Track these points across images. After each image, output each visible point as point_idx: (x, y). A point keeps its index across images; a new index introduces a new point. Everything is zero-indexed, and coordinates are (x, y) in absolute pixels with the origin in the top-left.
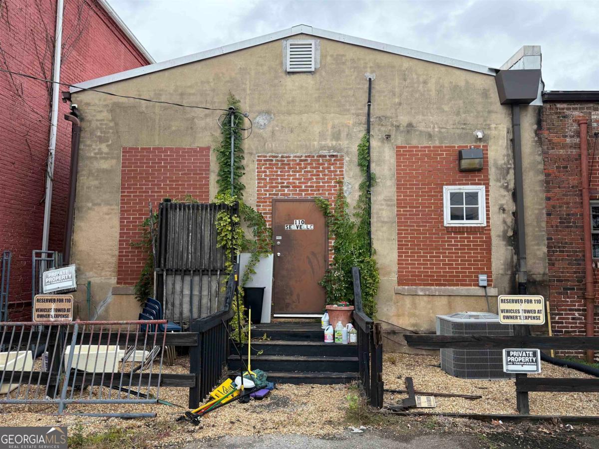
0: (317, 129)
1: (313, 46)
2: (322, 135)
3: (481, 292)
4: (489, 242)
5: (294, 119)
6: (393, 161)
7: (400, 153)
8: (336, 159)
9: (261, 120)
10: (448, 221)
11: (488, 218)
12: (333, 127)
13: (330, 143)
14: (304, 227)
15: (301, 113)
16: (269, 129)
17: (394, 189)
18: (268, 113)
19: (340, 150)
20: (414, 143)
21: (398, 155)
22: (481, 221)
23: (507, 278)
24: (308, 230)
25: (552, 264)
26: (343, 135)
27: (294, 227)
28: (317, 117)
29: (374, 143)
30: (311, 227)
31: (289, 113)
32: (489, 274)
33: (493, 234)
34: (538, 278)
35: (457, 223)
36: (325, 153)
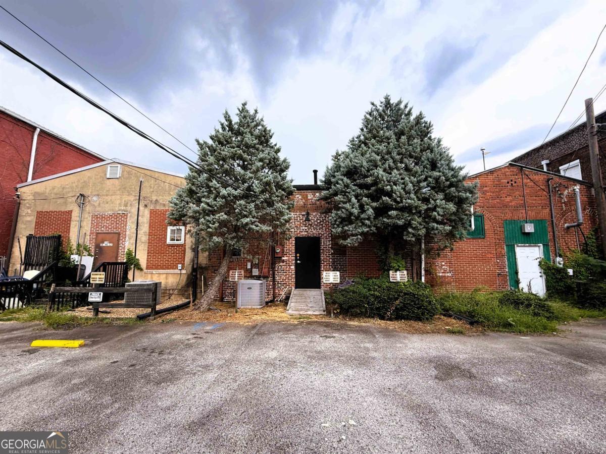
0: (118, 202)
1: (119, 167)
2: (120, 205)
3: (179, 272)
4: (185, 251)
5: (109, 198)
6: (149, 216)
7: (152, 212)
8: (125, 215)
9: (95, 198)
10: (168, 241)
11: (185, 240)
12: (125, 201)
13: (122, 208)
14: (109, 245)
15: (112, 195)
16: (98, 202)
17: (148, 228)
18: (98, 195)
19: (127, 211)
20: (158, 208)
21: (151, 213)
22: (182, 242)
23: (191, 266)
24: (110, 246)
25: (210, 260)
26: (129, 205)
27: (104, 245)
28: (118, 197)
29: (141, 208)
30: (111, 245)
31: (107, 195)
32: (183, 265)
33: (187, 247)
34: (204, 266)
35: (172, 242)
36: (120, 212)
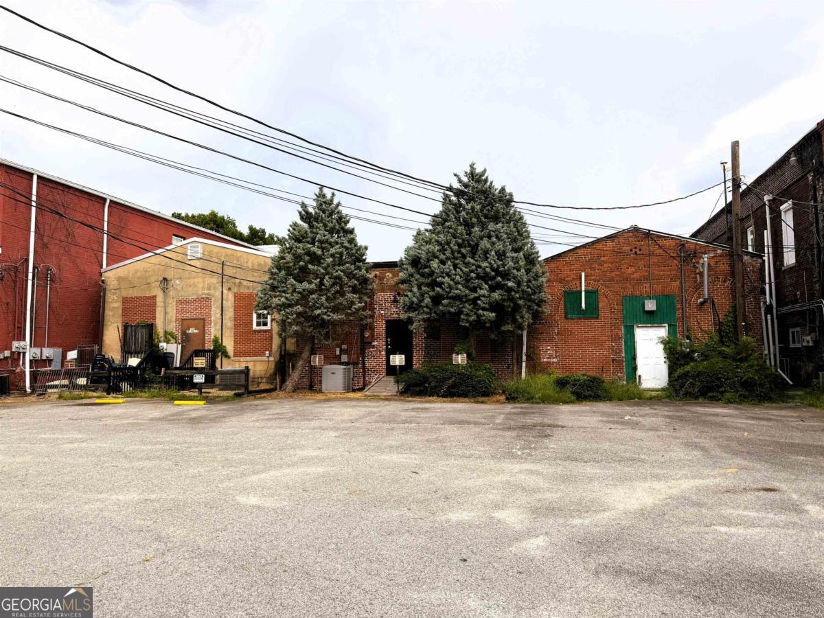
0: (201, 285)
1: (199, 247)
2: (203, 288)
4: (271, 337)
5: (191, 281)
6: (233, 300)
8: (209, 299)
9: (177, 282)
10: (255, 327)
11: (271, 325)
12: (208, 284)
13: (206, 292)
14: (195, 331)
15: (194, 278)
16: (181, 286)
17: (233, 313)
18: (181, 278)
19: (210, 295)
20: (242, 291)
21: (235, 297)
22: (268, 327)
23: (278, 353)
24: (195, 334)
26: (212, 288)
27: (190, 332)
28: (200, 280)
29: (225, 291)
30: (197, 331)
31: (189, 278)
32: (271, 351)
33: (274, 333)
34: (291, 352)
35: (259, 328)
36: (204, 296)
